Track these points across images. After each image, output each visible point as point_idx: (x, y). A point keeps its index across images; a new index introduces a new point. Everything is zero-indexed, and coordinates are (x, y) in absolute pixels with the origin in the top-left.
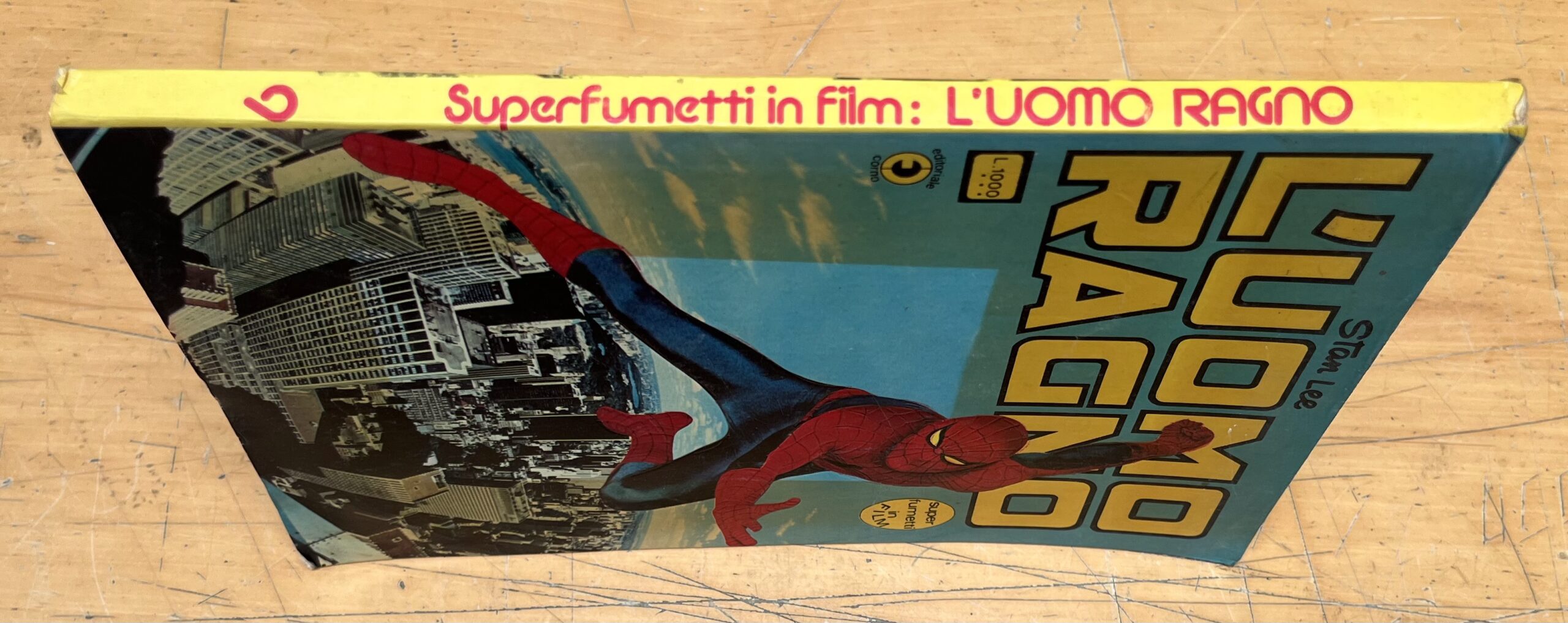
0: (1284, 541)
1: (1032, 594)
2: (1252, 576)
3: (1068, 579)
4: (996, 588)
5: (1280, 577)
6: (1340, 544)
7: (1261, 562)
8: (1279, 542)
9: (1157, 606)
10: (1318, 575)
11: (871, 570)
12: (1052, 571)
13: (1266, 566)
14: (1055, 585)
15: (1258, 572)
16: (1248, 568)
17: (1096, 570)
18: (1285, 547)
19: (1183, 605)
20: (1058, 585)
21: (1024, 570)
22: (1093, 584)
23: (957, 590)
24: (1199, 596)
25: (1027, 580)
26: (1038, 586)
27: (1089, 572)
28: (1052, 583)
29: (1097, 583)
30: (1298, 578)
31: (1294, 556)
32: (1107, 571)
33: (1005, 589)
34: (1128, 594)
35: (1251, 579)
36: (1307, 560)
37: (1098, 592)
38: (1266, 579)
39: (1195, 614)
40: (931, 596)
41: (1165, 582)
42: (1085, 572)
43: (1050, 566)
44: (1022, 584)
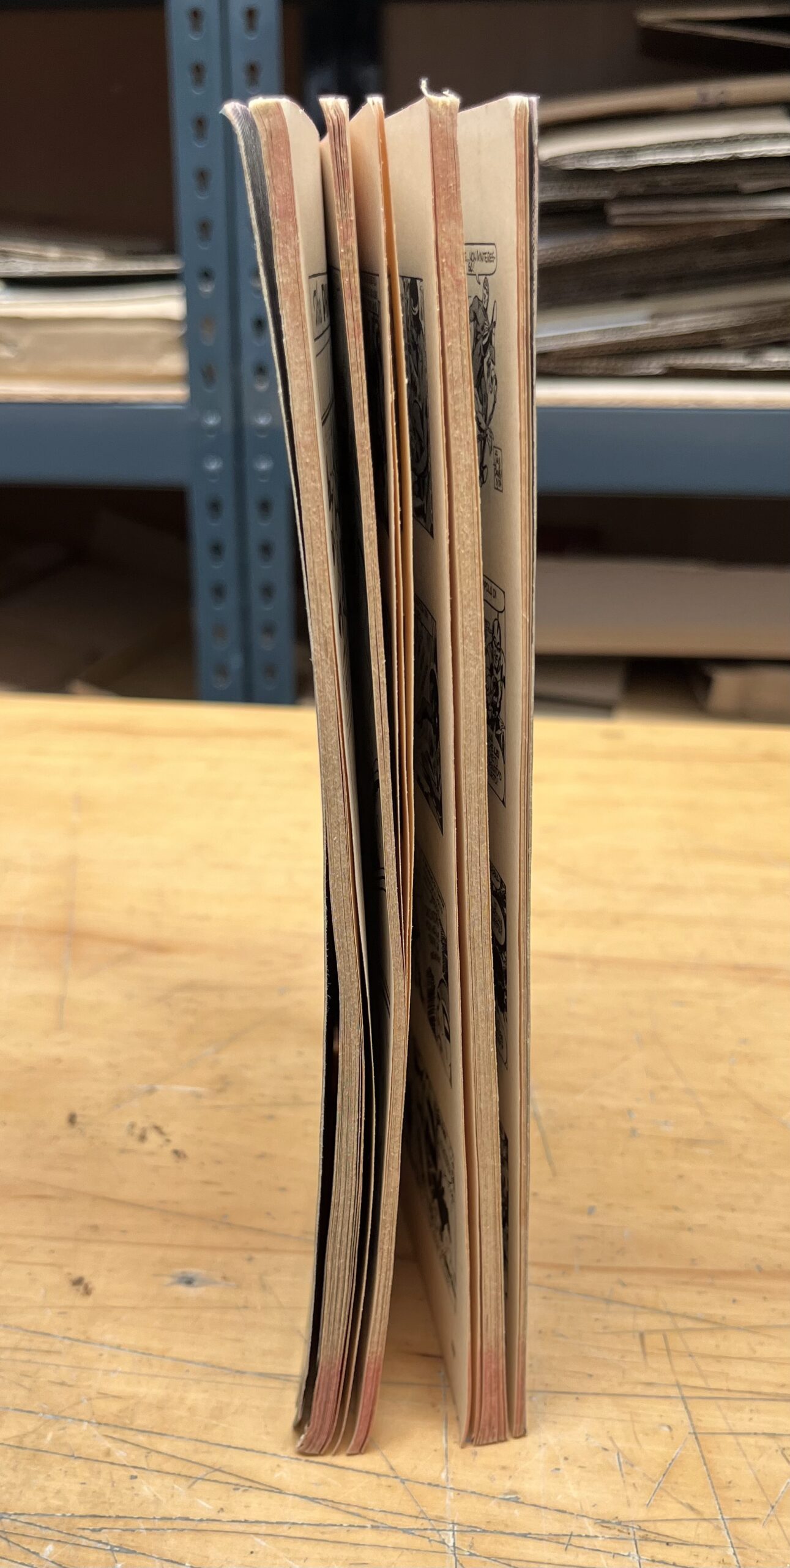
1: (343, 1536)
2: (645, 1539)
3: (391, 1520)
4: (294, 1524)
7: (659, 1524)
9: (509, 1565)
10: (739, 1546)
11: (133, 1488)
12: (372, 1510)
13: (666, 1529)
14: (373, 1527)
15: (654, 1535)
16: (640, 1529)
17: (432, 1513)
18: (691, 1508)
20: (378, 1527)
21: (336, 1505)
23: (240, 1522)
24: (568, 1558)
25: (337, 1517)
26: (350, 1526)
27: (422, 1515)
28: (369, 1524)
29: (431, 1530)
30: (711, 1547)
31: (705, 1519)
35: (644, 1543)
40: (203, 1526)
43: (371, 1504)
44: (329, 1522)
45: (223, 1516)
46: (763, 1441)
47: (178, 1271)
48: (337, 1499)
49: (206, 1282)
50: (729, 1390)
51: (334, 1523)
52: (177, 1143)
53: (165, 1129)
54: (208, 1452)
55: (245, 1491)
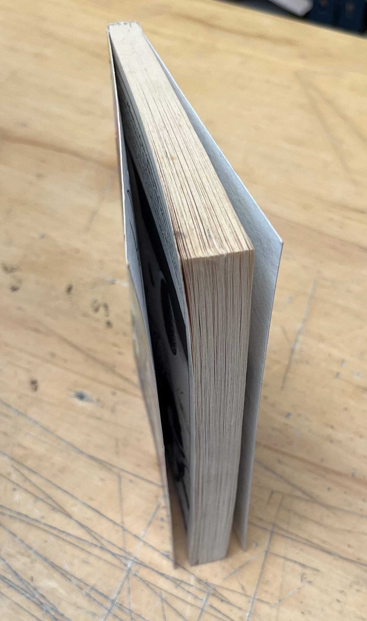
0: (244, 585)
3: (109, 547)
5: (230, 603)
6: (277, 601)
7: (224, 590)
8: (241, 583)
9: (148, 585)
10: (253, 613)
11: (12, 494)
12: (104, 539)
13: (226, 594)
14: (101, 547)
17: (128, 550)
18: (243, 588)
19: (163, 592)
21: (91, 532)
22: (122, 556)
23: (48, 525)
24: (175, 591)
25: (88, 538)
26: (92, 544)
27: (124, 550)
30: (240, 609)
31: (246, 595)
32: (134, 553)
33: (72, 537)
34: (137, 571)
35: (211, 596)
36: (252, 601)
37: (121, 562)
38: (221, 600)
39: (167, 600)
40: (33, 522)
41: (162, 574)
42: (121, 548)
43: (105, 536)
45: (43, 521)
46: (296, 566)
47: (79, 390)
48: (92, 529)
49: (90, 400)
51: (86, 540)
52: (112, 318)
53: (110, 308)
54: (50, 488)
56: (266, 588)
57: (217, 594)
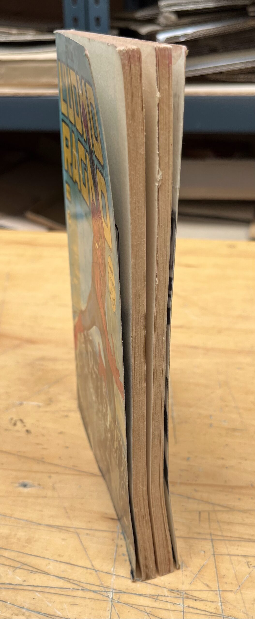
0: (208, 583)
1: (70, 593)
2: (187, 598)
3: (89, 587)
4: (52, 587)
5: (202, 600)
6: (237, 588)
7: (193, 592)
8: (205, 583)
9: (132, 607)
10: (224, 602)
12: (82, 582)
13: (196, 594)
14: (82, 590)
16: (186, 593)
17: (106, 585)
18: (207, 586)
19: (146, 608)
20: (84, 590)
21: (69, 580)
22: (102, 591)
23: (31, 586)
24: (156, 605)
25: (68, 585)
26: (73, 589)
27: (102, 585)
28: (80, 588)
29: (104, 591)
30: (212, 602)
31: (212, 590)
32: (111, 586)
33: (56, 589)
34: (119, 599)
35: (186, 599)
36: (218, 594)
37: (103, 596)
38: (194, 600)
39: (152, 613)
40: (17, 587)
41: (140, 595)
42: (99, 585)
43: (82, 580)
44: (65, 587)
45: (25, 584)
46: (240, 558)
47: (21, 481)
48: (69, 578)
49: (31, 486)
50: (231, 537)
51: (67, 587)
52: (28, 427)
53: (25, 421)
54: (22, 557)
55: (35, 573)
56: (225, 580)
57: (190, 597)
